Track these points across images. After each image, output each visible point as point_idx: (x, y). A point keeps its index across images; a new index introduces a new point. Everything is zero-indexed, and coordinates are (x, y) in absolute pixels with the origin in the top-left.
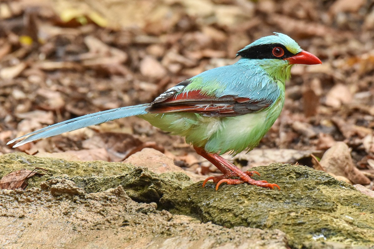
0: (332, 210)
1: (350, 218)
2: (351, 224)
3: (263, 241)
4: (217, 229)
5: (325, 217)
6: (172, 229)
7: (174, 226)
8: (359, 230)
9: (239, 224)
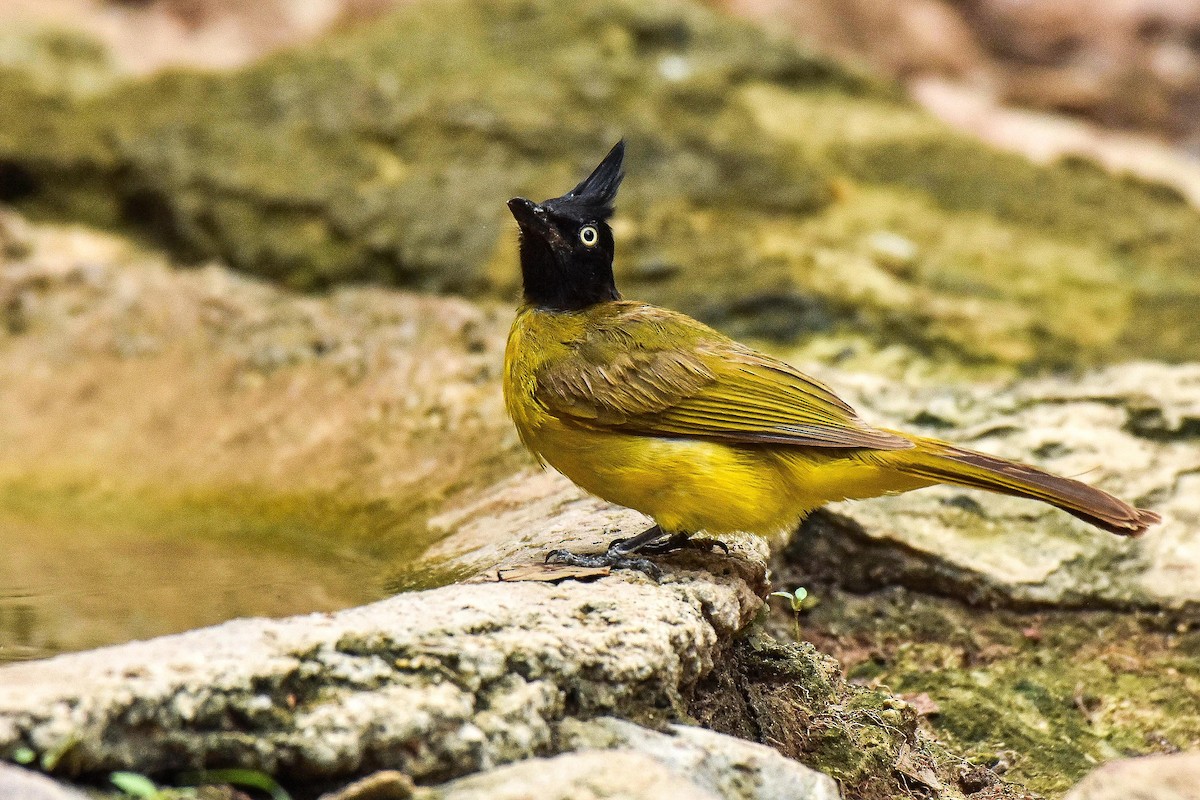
0: (807, 208)
1: (899, 248)
2: (904, 273)
3: (476, 360)
4: (250, 297)
5: (775, 241)
6: (32, 302)
7: (41, 284)
8: (941, 305)
9: (359, 276)
